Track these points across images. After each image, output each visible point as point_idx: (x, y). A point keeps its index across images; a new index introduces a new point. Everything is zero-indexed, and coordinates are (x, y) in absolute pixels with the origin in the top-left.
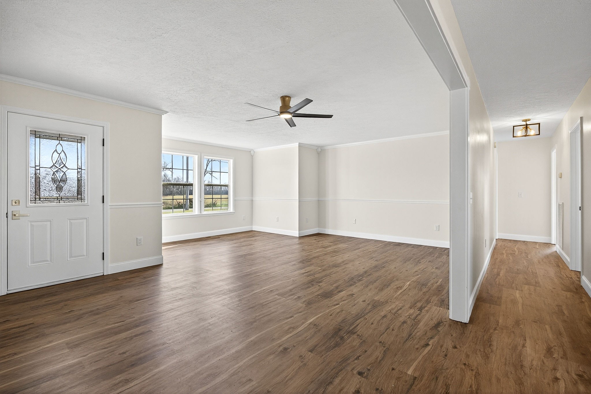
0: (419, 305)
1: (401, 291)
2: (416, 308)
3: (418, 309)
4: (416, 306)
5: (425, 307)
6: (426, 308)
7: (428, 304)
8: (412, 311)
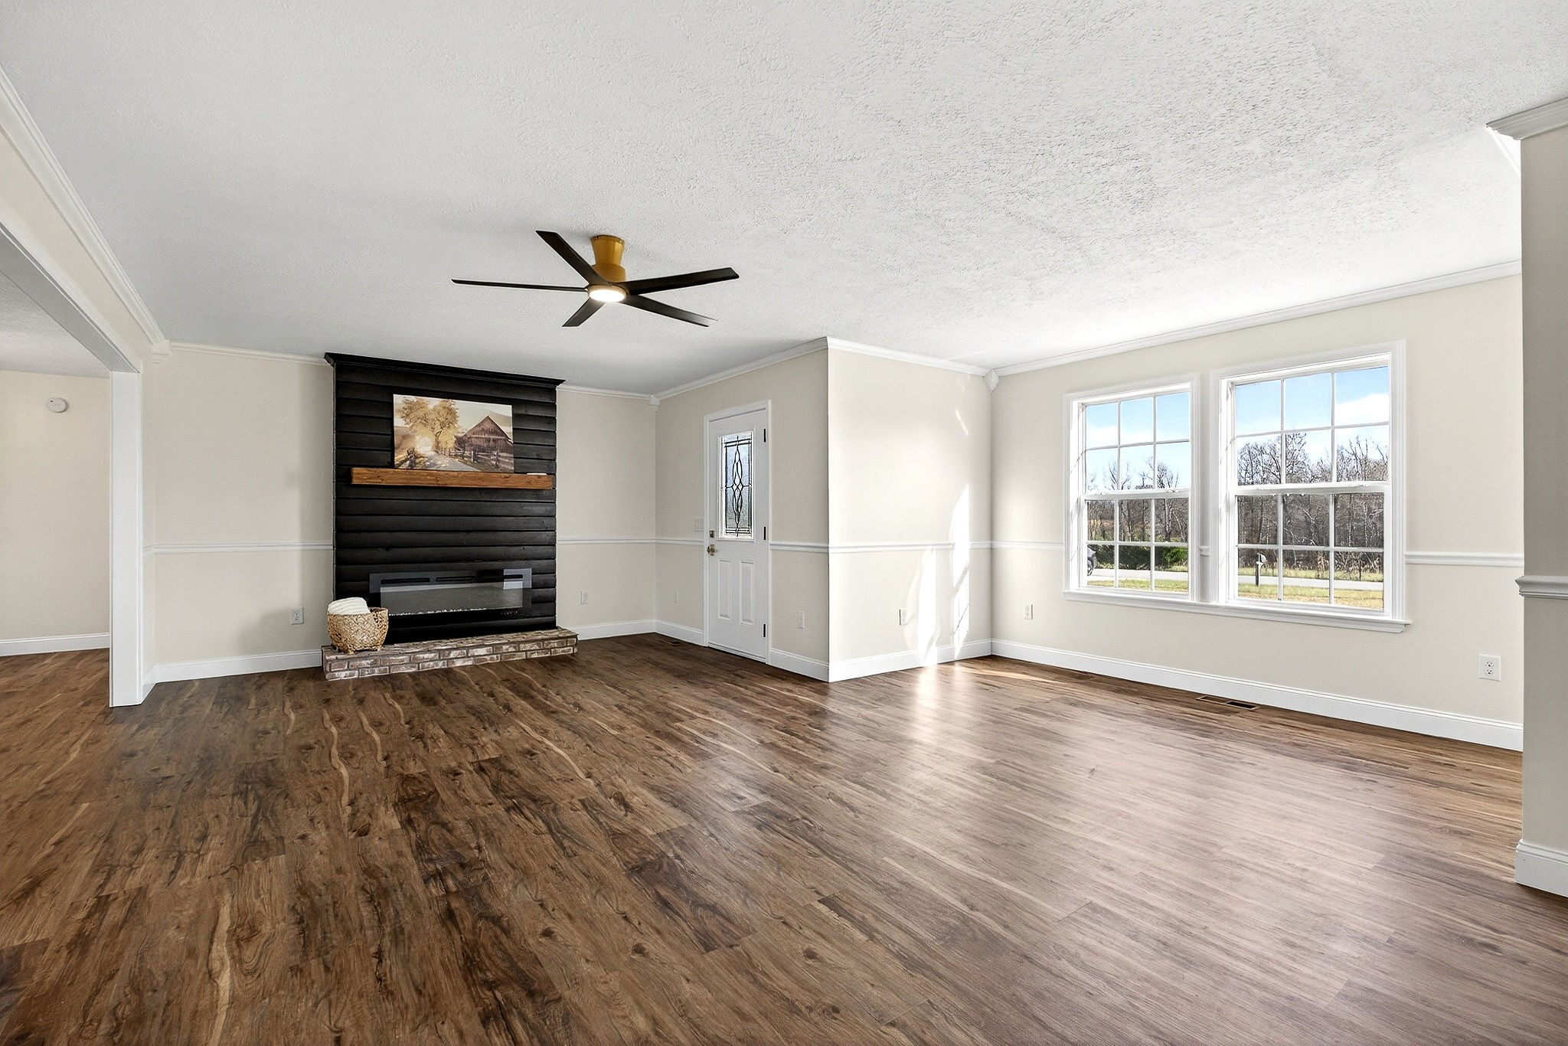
0: (115, 914)
1: (225, 924)
2: (121, 899)
3: (111, 898)
4: (125, 903)
5: (89, 916)
6: (82, 914)
7: (80, 934)
8: (133, 882)
